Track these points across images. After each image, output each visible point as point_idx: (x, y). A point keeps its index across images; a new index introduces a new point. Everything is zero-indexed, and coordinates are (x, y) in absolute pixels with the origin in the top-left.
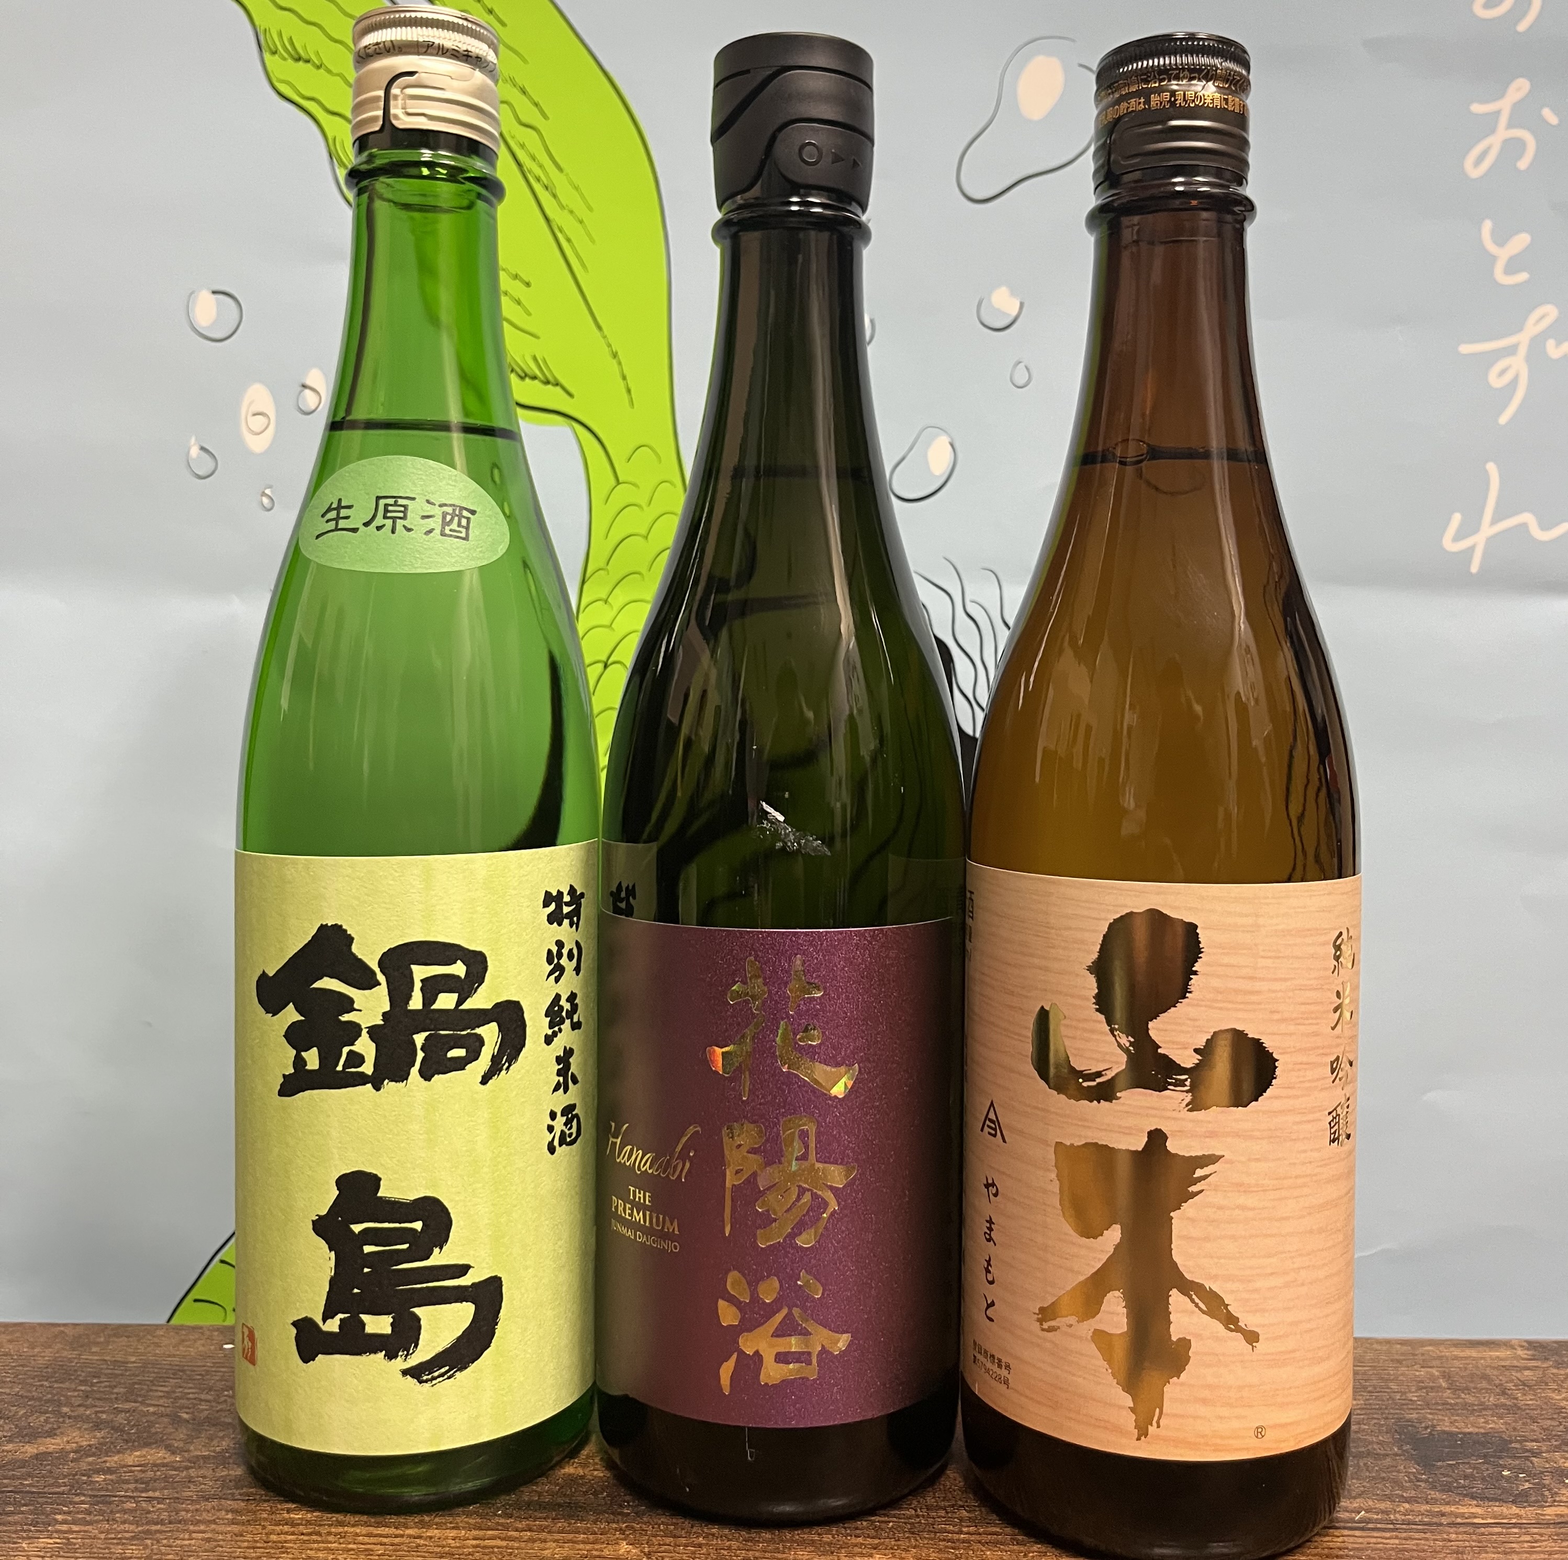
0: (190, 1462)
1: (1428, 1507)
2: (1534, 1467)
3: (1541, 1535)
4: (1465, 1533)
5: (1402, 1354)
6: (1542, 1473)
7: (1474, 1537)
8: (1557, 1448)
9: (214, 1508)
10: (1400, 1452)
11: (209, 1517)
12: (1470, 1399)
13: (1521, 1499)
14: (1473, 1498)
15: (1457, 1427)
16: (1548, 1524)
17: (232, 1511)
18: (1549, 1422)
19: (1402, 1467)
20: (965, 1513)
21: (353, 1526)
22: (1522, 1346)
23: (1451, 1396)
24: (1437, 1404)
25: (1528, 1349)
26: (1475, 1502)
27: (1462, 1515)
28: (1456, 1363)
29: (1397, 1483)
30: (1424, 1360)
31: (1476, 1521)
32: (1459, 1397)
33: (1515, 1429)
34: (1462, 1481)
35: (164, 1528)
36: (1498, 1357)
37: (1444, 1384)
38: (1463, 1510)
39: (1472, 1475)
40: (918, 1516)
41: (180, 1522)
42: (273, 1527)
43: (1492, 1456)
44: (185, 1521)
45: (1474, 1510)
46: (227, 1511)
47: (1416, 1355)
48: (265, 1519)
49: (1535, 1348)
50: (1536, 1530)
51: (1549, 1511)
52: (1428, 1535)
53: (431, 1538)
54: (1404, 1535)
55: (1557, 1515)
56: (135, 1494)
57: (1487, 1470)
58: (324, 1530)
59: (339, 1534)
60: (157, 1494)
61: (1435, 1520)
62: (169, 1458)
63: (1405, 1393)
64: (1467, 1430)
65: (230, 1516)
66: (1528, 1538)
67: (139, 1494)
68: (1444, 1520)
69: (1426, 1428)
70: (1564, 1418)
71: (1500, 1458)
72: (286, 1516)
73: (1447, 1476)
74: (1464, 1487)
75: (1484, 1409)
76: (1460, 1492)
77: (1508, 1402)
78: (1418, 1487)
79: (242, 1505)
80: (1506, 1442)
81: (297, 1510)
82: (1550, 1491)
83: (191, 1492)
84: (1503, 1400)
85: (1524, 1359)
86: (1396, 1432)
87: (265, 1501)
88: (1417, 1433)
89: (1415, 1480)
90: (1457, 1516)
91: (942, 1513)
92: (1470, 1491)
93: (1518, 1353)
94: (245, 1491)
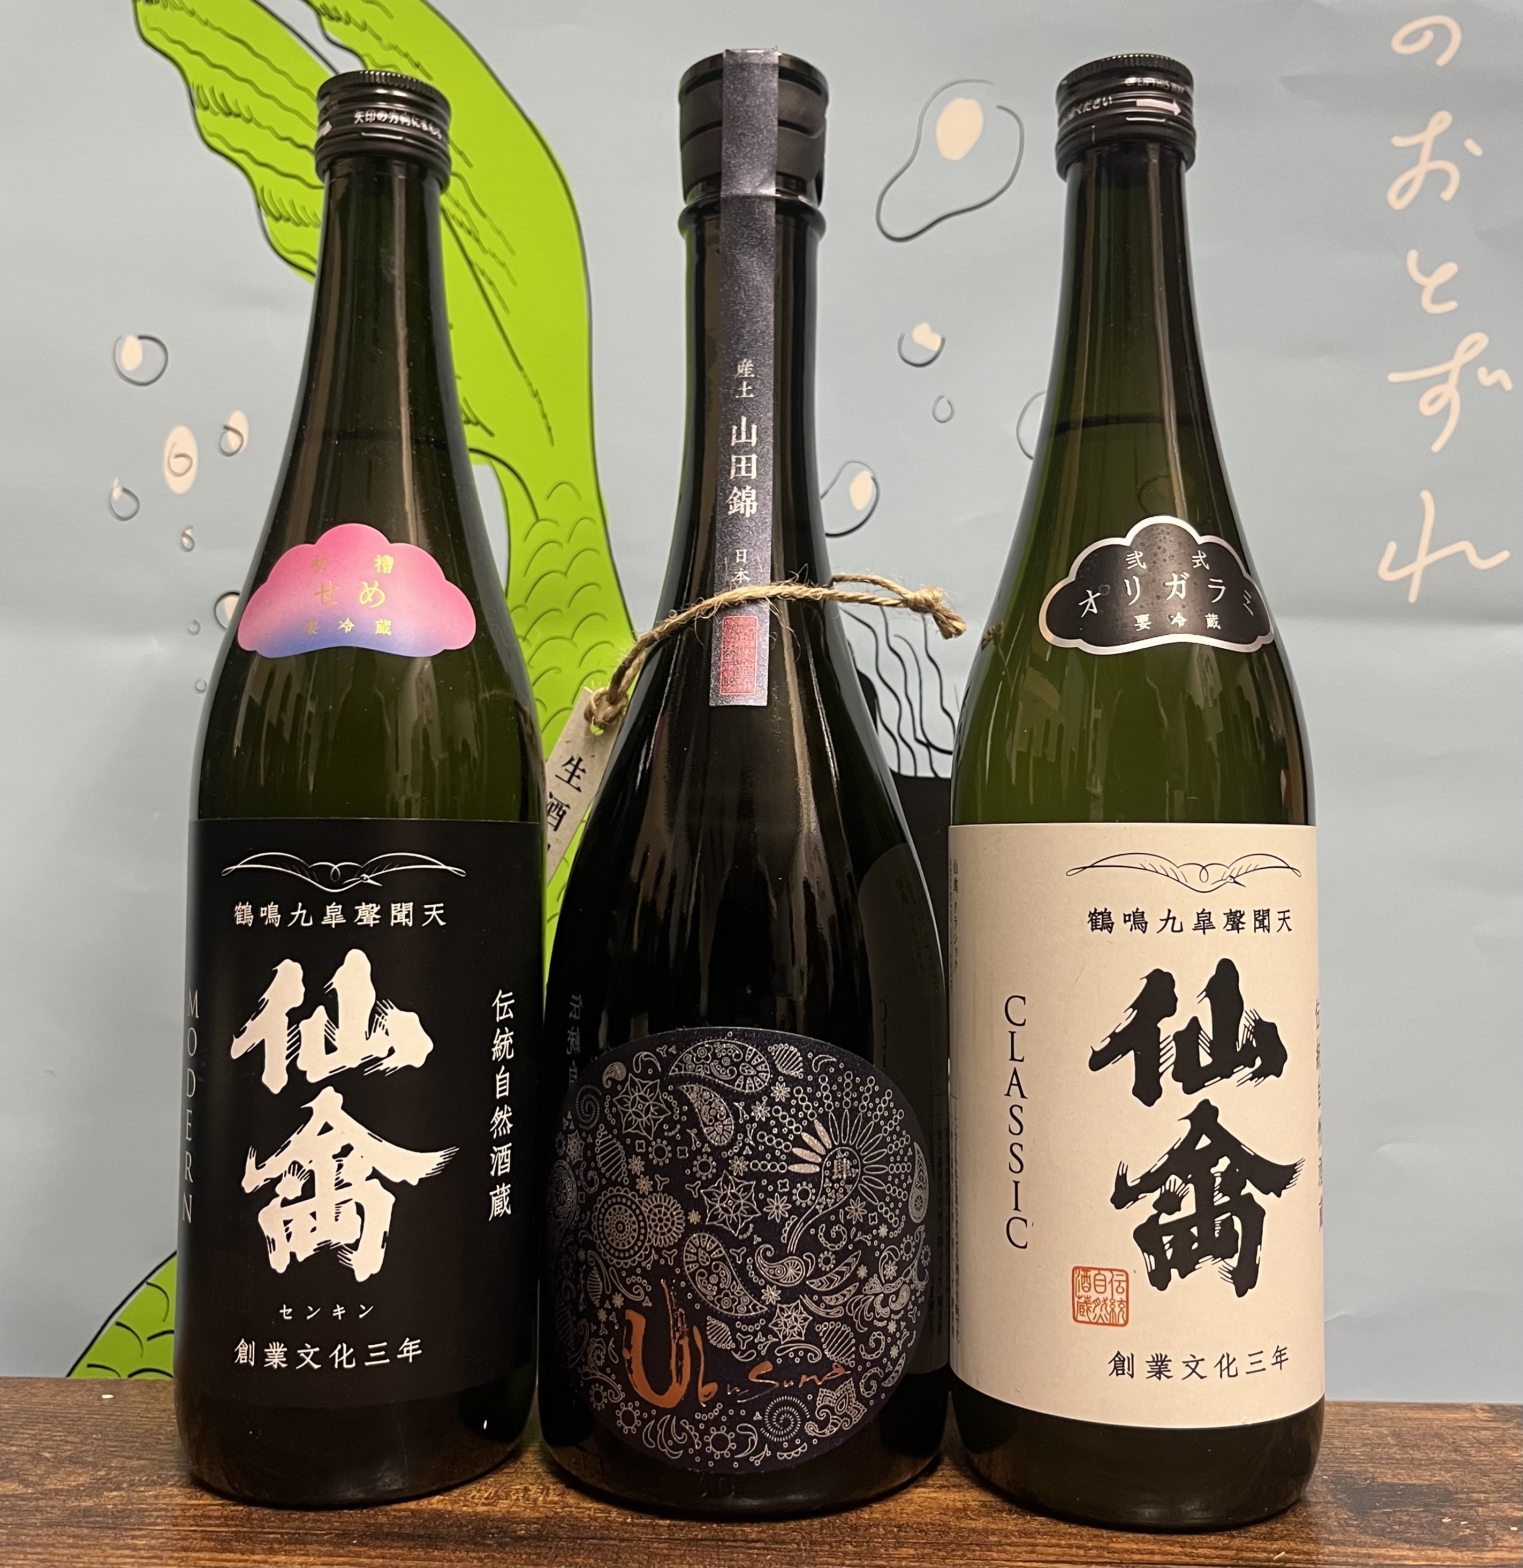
0: (41, 1493)
1: (1355, 1550)
2: (1478, 1515)
5: (1352, 1415)
6: (1486, 1521)
8: (1506, 1500)
9: (55, 1534)
10: (1333, 1500)
11: (51, 1541)
12: (1418, 1455)
13: (1460, 1544)
14: (1407, 1541)
15: (1399, 1479)
17: (74, 1537)
18: (1502, 1476)
19: (1333, 1514)
20: (850, 1547)
21: (197, 1551)
22: (1483, 1408)
23: (1398, 1452)
24: (1382, 1458)
25: (1490, 1412)
26: (1408, 1546)
27: (1392, 1557)
28: (1410, 1423)
29: (1325, 1527)
30: (1375, 1421)
32: (1407, 1453)
33: (1463, 1482)
34: (1397, 1527)
36: (1455, 1418)
37: (1392, 1442)
38: (1393, 1552)
39: (1408, 1522)
40: (800, 1550)
41: (18, 1545)
42: (111, 1551)
43: (1433, 1505)
44: (23, 1544)
46: (69, 1537)
47: (1367, 1416)
48: (107, 1544)
49: (1497, 1411)
51: (1488, 1555)
53: (276, 1563)
55: (1496, 1559)
57: (1426, 1517)
58: (166, 1554)
59: (181, 1558)
61: (1361, 1561)
62: (21, 1489)
63: (1348, 1448)
64: (1410, 1482)
65: (71, 1541)
68: (1370, 1561)
69: (1366, 1479)
70: (1520, 1472)
71: (1443, 1507)
72: (130, 1541)
73: (1381, 1522)
74: (1397, 1532)
75: (1431, 1464)
76: (1393, 1536)
77: (1459, 1458)
78: (1347, 1532)
79: (86, 1531)
80: (1451, 1493)
81: (144, 1536)
82: (1493, 1536)
83: (37, 1519)
84: (1454, 1456)
85: (1483, 1421)
86: (1332, 1482)
87: (110, 1528)
88: (1355, 1483)
89: (1344, 1525)
90: (1385, 1558)
91: (827, 1548)
92: (1405, 1535)
93: (1478, 1415)
94: (92, 1519)
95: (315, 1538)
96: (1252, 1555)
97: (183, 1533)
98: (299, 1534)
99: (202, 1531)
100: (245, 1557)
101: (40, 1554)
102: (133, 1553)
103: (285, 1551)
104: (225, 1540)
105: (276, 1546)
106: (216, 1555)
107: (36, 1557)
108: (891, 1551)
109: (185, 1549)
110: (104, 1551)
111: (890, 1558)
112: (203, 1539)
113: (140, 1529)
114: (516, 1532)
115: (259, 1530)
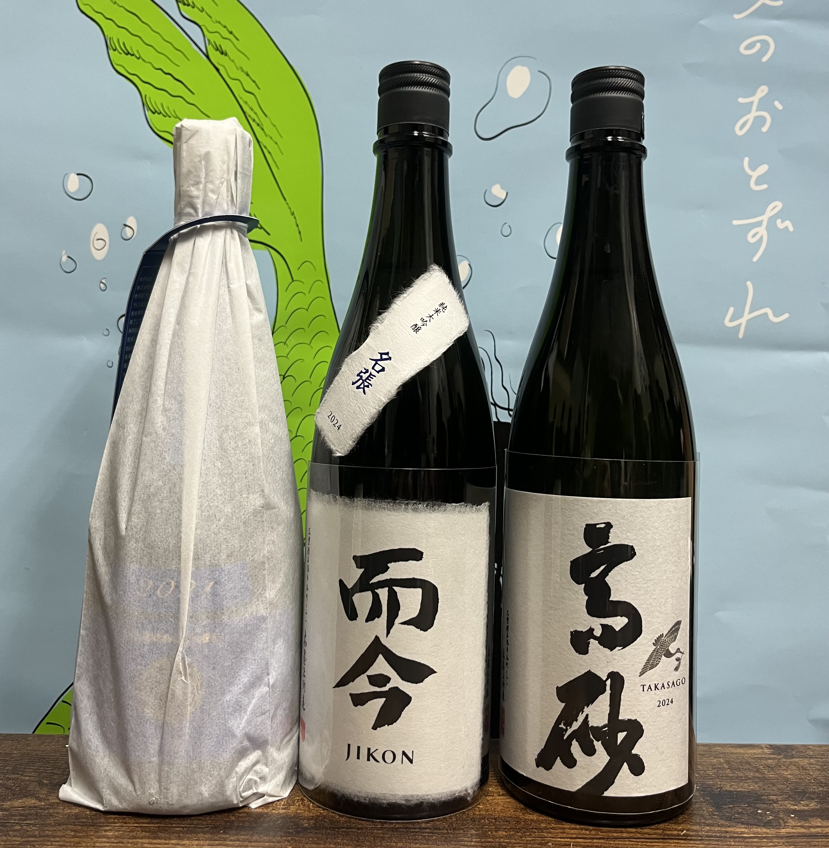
0: (50, 805)
1: (719, 829)
2: (774, 808)
3: (779, 843)
4: (739, 842)
5: (704, 751)
6: (779, 811)
7: (743, 844)
8: (786, 799)
9: (63, 829)
10: (704, 801)
11: (61, 834)
12: (740, 774)
13: (768, 824)
14: (743, 823)
15: (733, 788)
16: (782, 838)
17: (73, 831)
18: (782, 786)
19: (705, 808)
20: (474, 832)
21: (141, 838)
22: (766, 747)
23: (730, 772)
24: (723, 776)
25: (770, 749)
26: (744, 826)
27: (737, 833)
28: (733, 756)
29: (702, 816)
30: (716, 754)
31: (745, 835)
32: (734, 773)
33: (764, 789)
34: (737, 815)
35: (36, 839)
36: (754, 753)
37: (726, 767)
38: (738, 830)
39: (742, 812)
40: (449, 833)
41: (45, 836)
42: (96, 839)
43: (752, 803)
44: (48, 836)
45: (743, 830)
46: (72, 831)
48: (93, 835)
49: (774, 749)
50: (776, 840)
51: (783, 830)
52: (720, 843)
53: (184, 845)
54: (707, 842)
55: (786, 833)
56: (20, 822)
57: (750, 809)
58: (125, 841)
59: (134, 843)
60: (32, 822)
61: (723, 835)
62: (38, 803)
63: (706, 771)
64: (738, 790)
65: (73, 833)
66: (772, 844)
67: (22, 822)
68: (728, 835)
69: (718, 788)
70: (789, 784)
71: (757, 804)
72: (104, 833)
73: (729, 813)
74: (737, 818)
75: (748, 779)
76: (736, 820)
77: (760, 776)
78: (713, 818)
79: (79, 827)
80: (759, 796)
81: (110, 830)
82: (783, 820)
83: (51, 821)
84: (757, 775)
85: (768, 754)
86: (702, 790)
87: (92, 826)
88: (713, 791)
89: (712, 815)
90: (734, 833)
91: (462, 832)
92: (741, 820)
93: (765, 751)
94: (81, 820)
95: (200, 830)
96: (670, 832)
97: (132, 828)
98: (192, 827)
99: (140, 827)
100: (167, 842)
101: (59, 841)
102: (108, 840)
103: (187, 838)
104: (154, 832)
105: (181, 835)
106: (151, 841)
107: (57, 843)
108: (494, 833)
109: (135, 838)
110: (92, 839)
111: (494, 837)
112: (142, 831)
113: (108, 826)
114: (303, 825)
115: (170, 825)
